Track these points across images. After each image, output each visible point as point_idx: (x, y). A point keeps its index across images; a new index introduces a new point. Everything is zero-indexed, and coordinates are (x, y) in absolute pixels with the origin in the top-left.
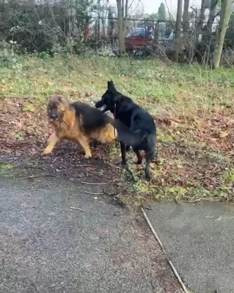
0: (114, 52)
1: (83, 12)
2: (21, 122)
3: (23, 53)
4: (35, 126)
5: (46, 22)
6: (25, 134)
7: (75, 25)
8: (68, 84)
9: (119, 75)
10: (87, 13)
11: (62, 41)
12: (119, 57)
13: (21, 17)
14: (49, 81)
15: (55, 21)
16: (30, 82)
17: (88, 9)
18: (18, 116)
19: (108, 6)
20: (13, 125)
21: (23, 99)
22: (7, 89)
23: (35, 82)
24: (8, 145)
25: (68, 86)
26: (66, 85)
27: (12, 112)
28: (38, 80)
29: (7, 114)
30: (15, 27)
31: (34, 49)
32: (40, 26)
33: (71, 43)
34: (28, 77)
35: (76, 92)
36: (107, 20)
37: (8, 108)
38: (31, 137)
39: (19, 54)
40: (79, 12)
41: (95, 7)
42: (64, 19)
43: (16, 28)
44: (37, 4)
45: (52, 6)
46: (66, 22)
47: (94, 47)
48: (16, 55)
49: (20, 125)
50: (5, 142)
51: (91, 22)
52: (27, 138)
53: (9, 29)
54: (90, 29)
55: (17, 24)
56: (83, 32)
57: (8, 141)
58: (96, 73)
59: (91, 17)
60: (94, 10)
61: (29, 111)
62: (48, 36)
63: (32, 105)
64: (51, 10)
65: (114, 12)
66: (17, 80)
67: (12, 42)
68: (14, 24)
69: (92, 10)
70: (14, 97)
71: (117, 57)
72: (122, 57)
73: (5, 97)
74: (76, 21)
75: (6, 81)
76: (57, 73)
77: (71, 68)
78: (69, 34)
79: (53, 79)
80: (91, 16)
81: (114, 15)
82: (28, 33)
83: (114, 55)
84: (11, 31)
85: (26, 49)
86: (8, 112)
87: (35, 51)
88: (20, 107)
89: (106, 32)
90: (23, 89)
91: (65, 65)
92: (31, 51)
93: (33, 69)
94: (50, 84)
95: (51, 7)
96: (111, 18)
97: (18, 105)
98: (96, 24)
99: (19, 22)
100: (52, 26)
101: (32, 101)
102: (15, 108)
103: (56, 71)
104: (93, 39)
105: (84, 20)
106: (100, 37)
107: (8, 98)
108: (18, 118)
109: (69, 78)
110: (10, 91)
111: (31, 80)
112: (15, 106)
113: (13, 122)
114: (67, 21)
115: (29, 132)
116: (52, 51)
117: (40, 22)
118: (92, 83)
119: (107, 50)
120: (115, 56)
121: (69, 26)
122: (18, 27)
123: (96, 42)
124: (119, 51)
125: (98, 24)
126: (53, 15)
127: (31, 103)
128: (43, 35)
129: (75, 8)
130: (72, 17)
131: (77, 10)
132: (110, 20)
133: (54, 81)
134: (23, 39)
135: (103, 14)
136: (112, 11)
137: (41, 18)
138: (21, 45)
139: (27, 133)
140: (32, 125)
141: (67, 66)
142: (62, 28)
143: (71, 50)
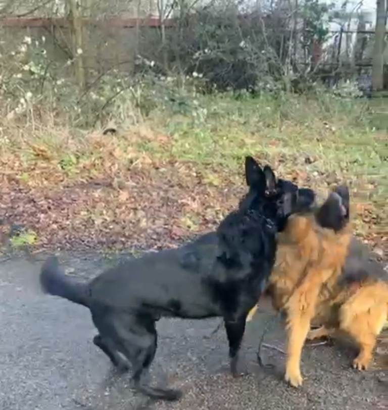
0: (361, 89)
1: (315, 23)
2: (196, 202)
3: (210, 92)
4: (218, 208)
5: (253, 42)
6: (201, 222)
7: (300, 45)
8: (277, 142)
9: (367, 129)
10: (321, 24)
11: (275, 72)
12: (370, 97)
13: (213, 36)
14: (247, 137)
15: (266, 41)
16: (216, 138)
17: (325, 17)
18: (193, 192)
19: (359, 11)
20: (183, 205)
21: (203, 164)
22: (180, 149)
23: (225, 138)
24: (174, 236)
25: (277, 146)
26: (273, 144)
27: (184, 185)
28: (229, 136)
29: (177, 188)
30: (201, 51)
31: (227, 85)
32: (241, 48)
33: (289, 74)
34: (214, 130)
35: (290, 156)
36: (354, 35)
37: (179, 178)
38: (210, 225)
39: (204, 93)
40: (308, 23)
41: (337, 15)
42: (282, 36)
43: (204, 53)
44: (242, 13)
45: (265, 15)
46: (285, 42)
47: (327, 81)
48: (198, 94)
49: (195, 205)
50: (171, 231)
51: (327, 40)
52: (204, 227)
53: (192, 54)
54: (324, 51)
55: (206, 45)
56: (311, 56)
57: (174, 231)
58: (326, 124)
59: (327, 32)
60: (335, 20)
61: (211, 184)
62: (252, 65)
63: (216, 175)
64: (262, 21)
65: (367, 22)
66: (197, 134)
67: (195, 74)
68: (201, 46)
69: (330, 20)
70: (189, 162)
71: (365, 98)
72: (375, 97)
73: (176, 162)
74: (302, 39)
75: (180, 135)
76: (261, 124)
77: (285, 116)
78: (288, 60)
79: (253, 134)
80: (327, 29)
81: (368, 27)
82: (221, 60)
83: (361, 94)
84: (194, 57)
85: (215, 85)
86: (178, 185)
87: (228, 88)
88: (197, 177)
89: (351, 55)
90: (205, 148)
91: (275, 112)
92: (223, 88)
93: (223, 117)
94: (248, 141)
95: (263, 18)
96: (363, 30)
97: (195, 174)
98: (335, 43)
99: (210, 43)
100: (261, 48)
101: (216, 168)
102: (189, 179)
103: (259, 122)
104: (327, 67)
105: (316, 37)
106: (340, 63)
107: (180, 163)
108: (193, 194)
109: (281, 132)
110: (184, 152)
111: (218, 136)
112: (190, 176)
113: (183, 201)
114: (286, 39)
115: (208, 217)
116: (256, 88)
117: (242, 44)
118: (318, 140)
119: (350, 87)
120: (362, 97)
121: (288, 47)
122: (206, 51)
123: (331, 72)
124: (371, 88)
125: (338, 43)
126: (264, 29)
127: (215, 171)
128: (244, 63)
129: (302, 17)
130: (295, 32)
131: (305, 20)
132: (360, 34)
133: (255, 137)
134: (212, 70)
135: (349, 25)
136: (365, 19)
137: (245, 36)
138: (208, 80)
139: (205, 220)
140: (213, 207)
141: (279, 113)
142: (278, 50)
143: (288, 86)
